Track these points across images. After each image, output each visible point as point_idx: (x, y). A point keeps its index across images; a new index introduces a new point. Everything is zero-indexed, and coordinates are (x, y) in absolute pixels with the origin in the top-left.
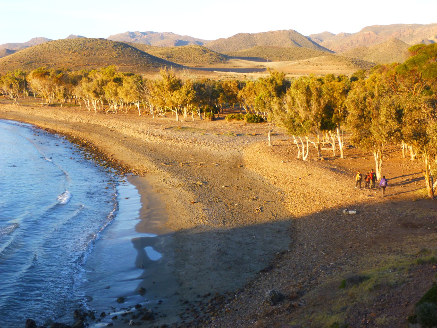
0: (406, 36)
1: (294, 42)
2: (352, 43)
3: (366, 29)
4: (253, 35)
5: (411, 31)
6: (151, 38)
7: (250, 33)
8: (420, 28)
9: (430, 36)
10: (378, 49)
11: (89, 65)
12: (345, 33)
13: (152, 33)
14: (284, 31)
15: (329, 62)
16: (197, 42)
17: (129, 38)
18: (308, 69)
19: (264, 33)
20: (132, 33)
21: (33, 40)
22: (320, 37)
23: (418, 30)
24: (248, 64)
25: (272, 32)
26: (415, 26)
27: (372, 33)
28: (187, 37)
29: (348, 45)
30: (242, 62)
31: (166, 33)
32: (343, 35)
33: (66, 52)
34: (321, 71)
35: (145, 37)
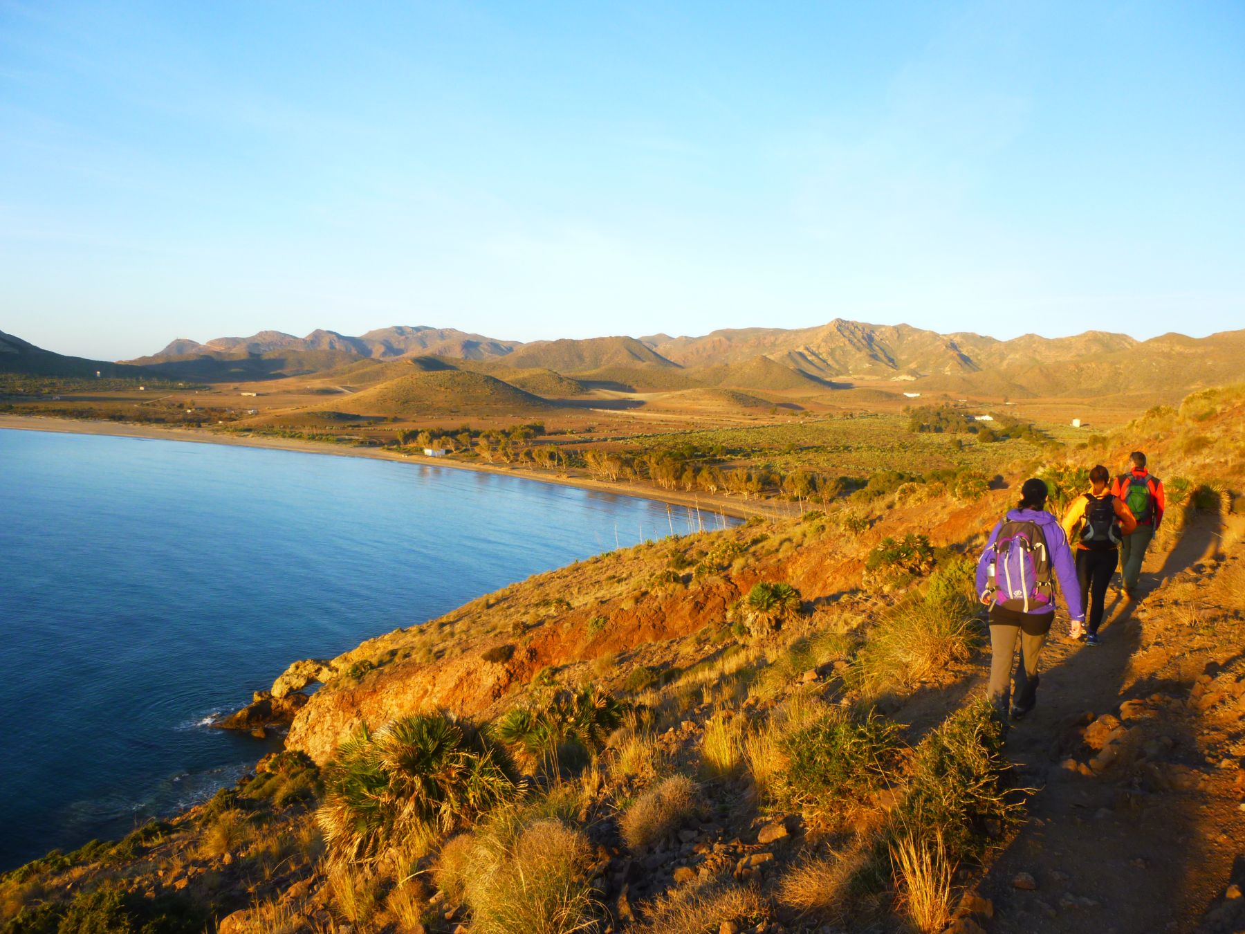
0: (767, 345)
1: (631, 352)
2: (698, 352)
3: (715, 333)
4: (578, 341)
5: (772, 339)
6: (427, 336)
7: (574, 339)
8: (784, 335)
9: (798, 347)
10: (742, 369)
11: (467, 404)
12: (686, 337)
13: (426, 328)
14: (617, 337)
15: (706, 396)
16: (491, 343)
17: (396, 335)
18: (685, 405)
19: (593, 340)
20: (400, 328)
21: (261, 334)
22: (654, 341)
23: (781, 338)
24: (612, 395)
25: (602, 339)
26: (777, 332)
27: (723, 339)
28: (476, 336)
29: (692, 353)
30: (605, 393)
31: (447, 329)
32: (684, 339)
33: (438, 388)
34: (700, 407)
35: (419, 334)
